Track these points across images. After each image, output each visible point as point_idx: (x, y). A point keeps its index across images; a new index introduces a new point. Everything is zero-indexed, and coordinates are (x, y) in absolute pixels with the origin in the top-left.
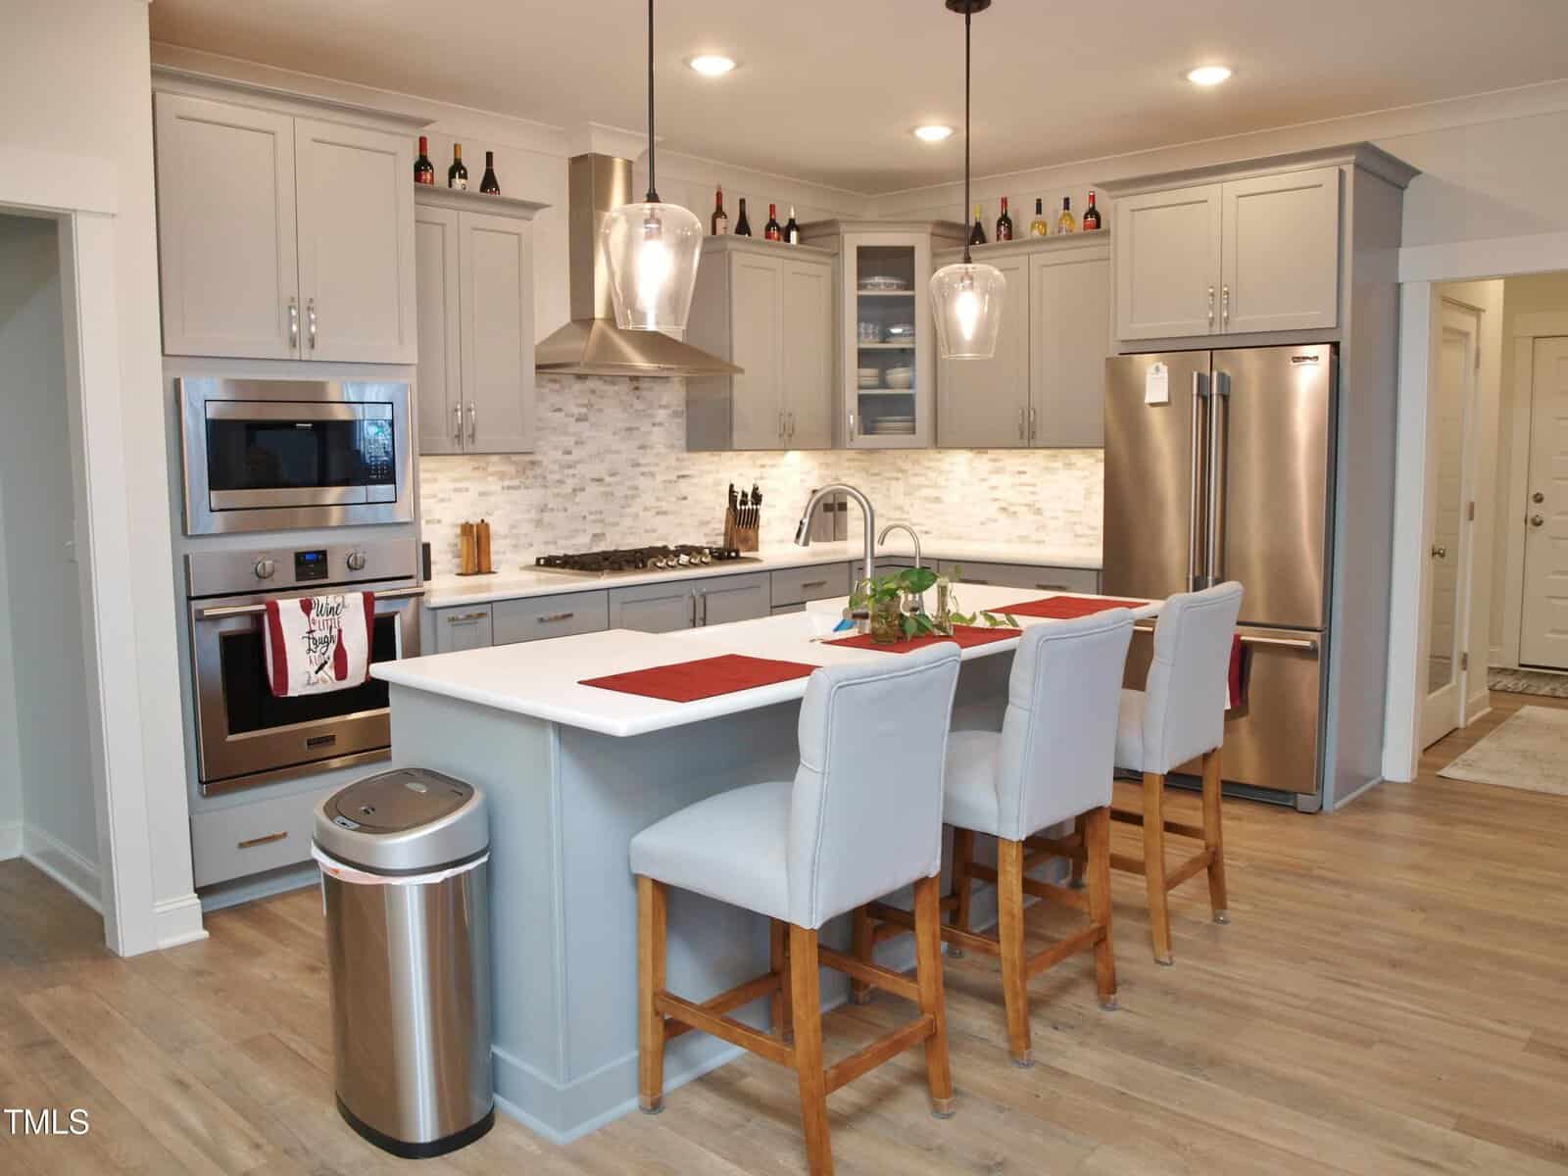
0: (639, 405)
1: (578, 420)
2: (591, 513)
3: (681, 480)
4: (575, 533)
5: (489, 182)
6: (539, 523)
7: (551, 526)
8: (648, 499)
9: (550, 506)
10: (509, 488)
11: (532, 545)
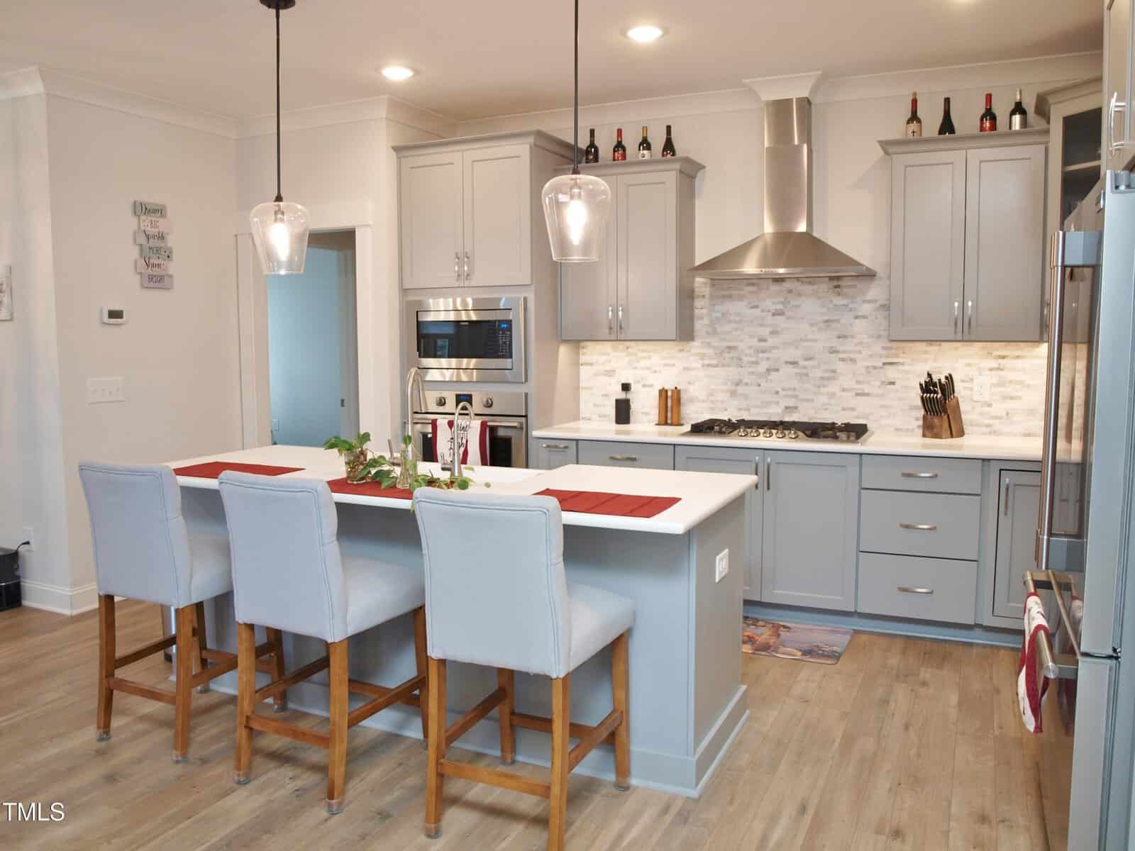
0: (839, 301)
1: (774, 315)
2: (783, 390)
4: (768, 404)
5: (669, 147)
6: (733, 394)
7: (746, 397)
8: (846, 381)
9: (745, 381)
10: (709, 365)
11: (726, 410)
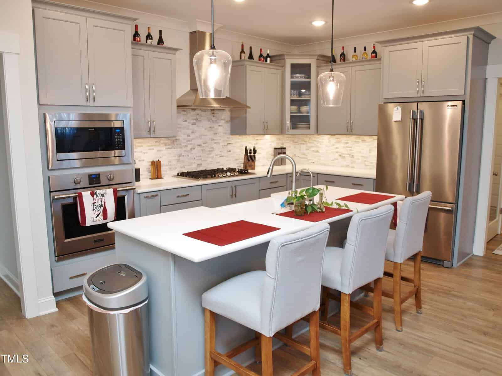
0: (214, 119)
1: (192, 125)
2: (197, 157)
3: (228, 145)
4: (191, 164)
5: (161, 41)
6: (178, 161)
7: (183, 161)
8: (217, 152)
9: (183, 154)
10: (168, 148)
11: (176, 168)
